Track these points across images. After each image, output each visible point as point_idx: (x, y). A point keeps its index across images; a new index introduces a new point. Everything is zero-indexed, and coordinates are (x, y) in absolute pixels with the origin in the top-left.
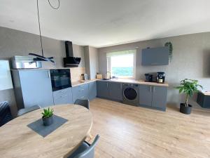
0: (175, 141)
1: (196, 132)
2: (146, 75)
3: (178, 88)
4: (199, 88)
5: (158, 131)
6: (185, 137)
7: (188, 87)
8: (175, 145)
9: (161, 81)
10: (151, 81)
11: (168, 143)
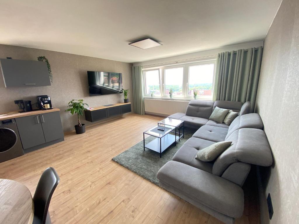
0: (89, 154)
1: (96, 140)
2: (17, 102)
3: (69, 110)
4: (85, 107)
5: (71, 158)
6: (93, 147)
7: (77, 107)
8: (90, 156)
9: (48, 106)
10: (31, 110)
11: (85, 159)
